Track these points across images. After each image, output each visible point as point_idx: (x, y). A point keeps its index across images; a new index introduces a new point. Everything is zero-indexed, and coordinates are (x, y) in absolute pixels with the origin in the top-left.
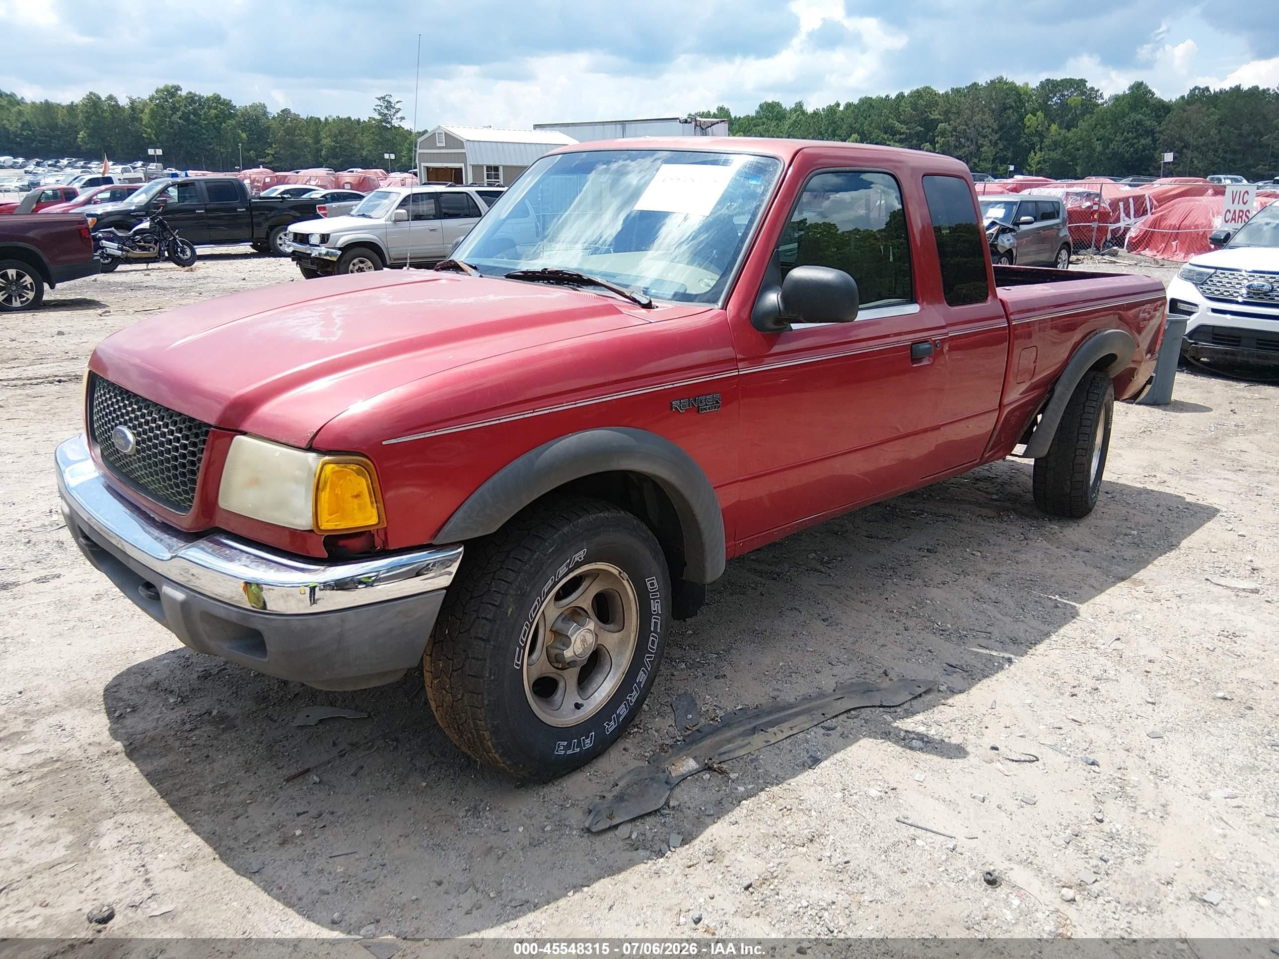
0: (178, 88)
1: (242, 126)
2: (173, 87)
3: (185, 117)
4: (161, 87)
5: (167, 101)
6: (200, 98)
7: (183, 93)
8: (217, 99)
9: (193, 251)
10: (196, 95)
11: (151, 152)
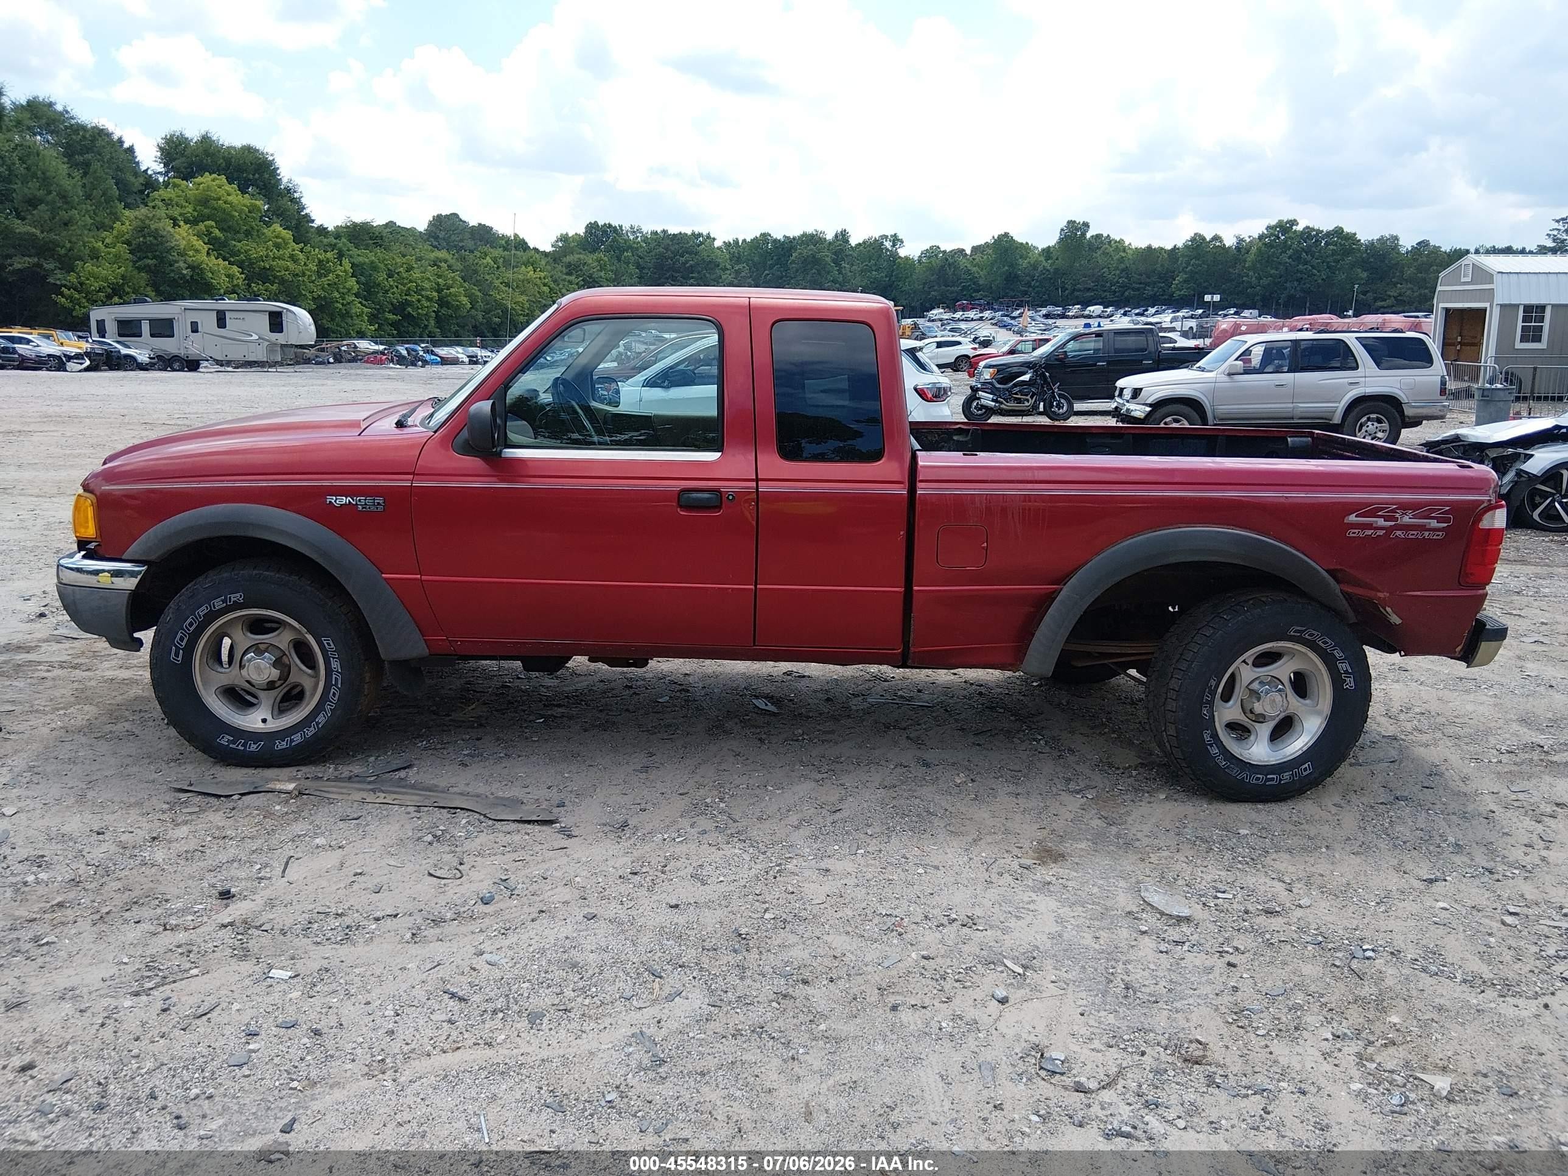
0: (1294, 222)
1: (1364, 264)
2: (1288, 222)
3: (1297, 257)
4: (1273, 222)
5: (1279, 238)
6: (1319, 231)
7: (1300, 228)
8: (1338, 232)
9: (1071, 406)
10: (1313, 230)
11: (1208, 298)
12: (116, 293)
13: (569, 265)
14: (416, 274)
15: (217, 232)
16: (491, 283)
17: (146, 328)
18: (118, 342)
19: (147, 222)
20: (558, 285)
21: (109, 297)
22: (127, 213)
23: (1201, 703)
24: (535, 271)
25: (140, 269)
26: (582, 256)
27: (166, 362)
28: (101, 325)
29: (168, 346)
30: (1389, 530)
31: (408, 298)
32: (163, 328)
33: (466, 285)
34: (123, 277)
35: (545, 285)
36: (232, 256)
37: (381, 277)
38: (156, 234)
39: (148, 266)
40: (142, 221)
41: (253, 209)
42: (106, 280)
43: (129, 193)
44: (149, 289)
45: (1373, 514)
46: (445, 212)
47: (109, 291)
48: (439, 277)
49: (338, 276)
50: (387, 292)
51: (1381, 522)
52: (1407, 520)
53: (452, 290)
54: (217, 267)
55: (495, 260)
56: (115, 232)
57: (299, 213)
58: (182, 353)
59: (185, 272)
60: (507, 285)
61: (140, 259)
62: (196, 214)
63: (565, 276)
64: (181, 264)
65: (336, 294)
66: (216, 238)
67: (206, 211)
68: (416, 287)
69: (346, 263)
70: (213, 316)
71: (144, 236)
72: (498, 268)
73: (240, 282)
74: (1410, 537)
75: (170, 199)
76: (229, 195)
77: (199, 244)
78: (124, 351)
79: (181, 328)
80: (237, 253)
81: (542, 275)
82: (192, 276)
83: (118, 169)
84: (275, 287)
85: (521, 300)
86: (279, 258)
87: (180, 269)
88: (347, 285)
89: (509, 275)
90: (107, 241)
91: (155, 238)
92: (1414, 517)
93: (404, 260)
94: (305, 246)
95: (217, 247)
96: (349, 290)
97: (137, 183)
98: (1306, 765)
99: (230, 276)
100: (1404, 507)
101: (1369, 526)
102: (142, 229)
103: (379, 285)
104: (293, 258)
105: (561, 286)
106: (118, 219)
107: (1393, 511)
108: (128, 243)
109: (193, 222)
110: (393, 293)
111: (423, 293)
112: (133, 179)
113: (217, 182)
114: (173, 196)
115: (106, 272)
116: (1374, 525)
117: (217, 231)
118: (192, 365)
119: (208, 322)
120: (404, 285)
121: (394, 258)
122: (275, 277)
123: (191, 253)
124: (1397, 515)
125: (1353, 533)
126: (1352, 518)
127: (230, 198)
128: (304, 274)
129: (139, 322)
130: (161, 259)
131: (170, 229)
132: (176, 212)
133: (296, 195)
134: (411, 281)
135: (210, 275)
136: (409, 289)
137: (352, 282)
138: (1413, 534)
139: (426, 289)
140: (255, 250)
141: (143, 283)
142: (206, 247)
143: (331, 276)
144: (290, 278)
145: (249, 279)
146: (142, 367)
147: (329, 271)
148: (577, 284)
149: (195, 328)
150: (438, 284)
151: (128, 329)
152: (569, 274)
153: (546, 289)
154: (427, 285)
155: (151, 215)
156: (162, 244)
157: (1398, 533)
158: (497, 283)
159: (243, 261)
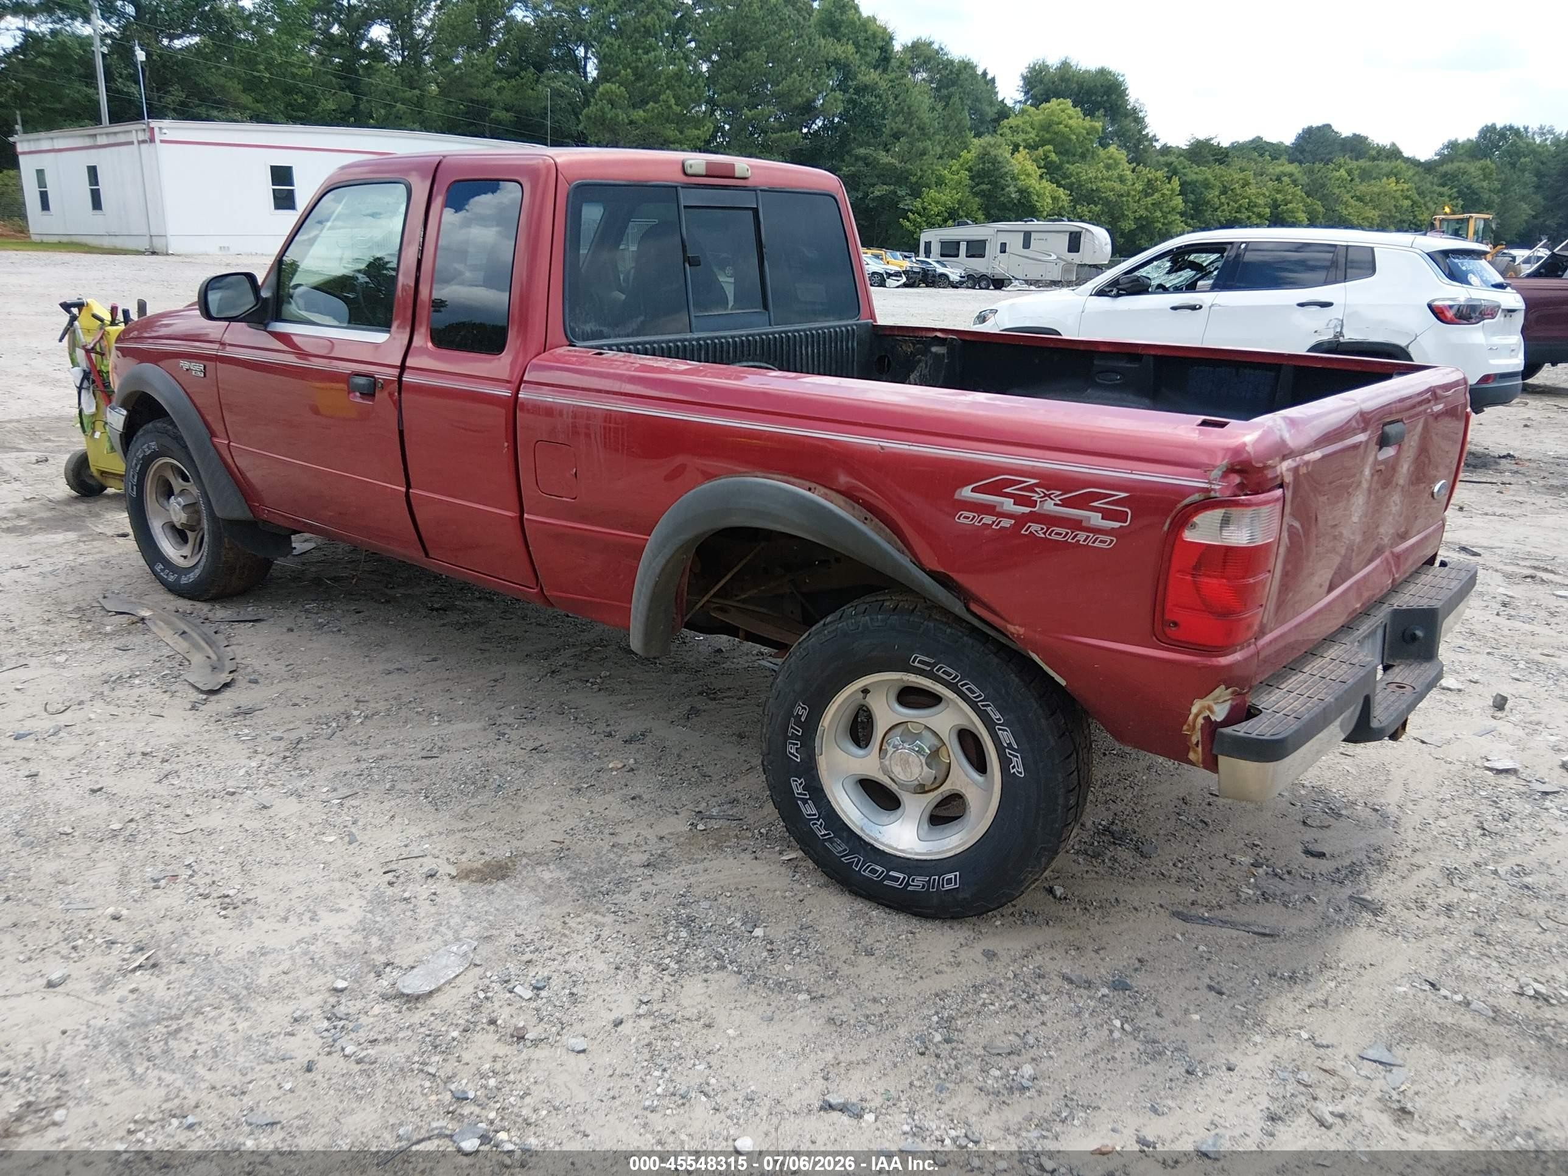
12: (952, 217)
13: (1445, 174)
14: (1251, 190)
15: (1053, 157)
16: (1338, 197)
17: (963, 247)
18: (938, 262)
19: (988, 149)
20: (1424, 197)
21: (945, 221)
22: (976, 141)
23: (786, 738)
24: (1397, 182)
25: (976, 194)
26: (1462, 165)
27: (975, 281)
28: (928, 245)
29: (979, 266)
30: (1021, 520)
31: (1238, 215)
32: (977, 249)
33: (1309, 200)
34: (959, 202)
35: (1407, 198)
36: (1064, 179)
37: (1212, 195)
38: (994, 161)
39: (983, 191)
40: (984, 148)
41: (1091, 131)
42: (944, 205)
43: (982, 121)
44: (980, 212)
45: (996, 489)
46: (1317, 123)
47: (946, 215)
48: (1279, 192)
49: (1163, 195)
50: (1216, 210)
51: (1008, 505)
52: (1050, 506)
53: (1290, 206)
54: (1044, 190)
55: (1349, 172)
56: (961, 160)
57: (1140, 132)
58: (989, 272)
59: (1013, 196)
60: (1360, 199)
61: (978, 184)
62: (1037, 139)
63: (1435, 187)
64: (1012, 189)
65: (1158, 214)
66: (1052, 162)
67: (1047, 136)
68: (1249, 204)
69: (1176, 183)
70: (1021, 237)
71: (984, 163)
72: (1352, 180)
73: (1066, 204)
74: (1054, 537)
75: (1018, 126)
76: (1070, 118)
77: (1031, 167)
78: (940, 270)
79: (992, 249)
80: (1066, 176)
81: (1406, 186)
82: (1019, 200)
83: (977, 100)
84: (1098, 208)
85: (1371, 215)
86: (1107, 179)
87: (1009, 193)
88: (1173, 203)
89: (1363, 188)
90: (954, 168)
91: (994, 164)
92: (1065, 503)
93: (1241, 176)
94: (1138, 164)
95: (1051, 171)
96: (1174, 209)
97: (991, 112)
98: (952, 876)
99: (1055, 199)
100: (1051, 482)
101: (989, 509)
102: (983, 156)
103: (1208, 202)
104: (1122, 179)
105: (1427, 199)
106: (966, 148)
107: (1031, 488)
108: (970, 170)
109: (1031, 147)
110: (1223, 211)
111: (1255, 210)
112: (987, 109)
113: (1062, 106)
114: (1020, 123)
115: (947, 197)
116: (998, 509)
117: (1053, 155)
118: (999, 284)
119: (1015, 242)
120: (1236, 202)
121: (1232, 174)
122: (1100, 199)
123: (1022, 177)
124: (1036, 497)
125: (966, 518)
126: (966, 493)
127: (1071, 122)
128: (1128, 195)
129: (958, 243)
130: (994, 184)
131: (1008, 156)
132: (1019, 138)
133: (1141, 115)
134: (1244, 198)
135: (1035, 198)
136: (1241, 205)
137: (1178, 201)
138: (1058, 534)
139: (1259, 206)
140: (1086, 172)
141: (975, 207)
142: (1039, 172)
143: (1156, 196)
144: (1113, 198)
145: (1075, 202)
146: (954, 286)
147: (1156, 190)
148: (1450, 196)
149: (1003, 248)
150: (1275, 201)
151: (950, 250)
152: (1443, 185)
153: (1408, 203)
154: (1261, 201)
155: (992, 142)
156: (998, 169)
157: (1035, 527)
158: (1346, 197)
159: (1073, 184)
